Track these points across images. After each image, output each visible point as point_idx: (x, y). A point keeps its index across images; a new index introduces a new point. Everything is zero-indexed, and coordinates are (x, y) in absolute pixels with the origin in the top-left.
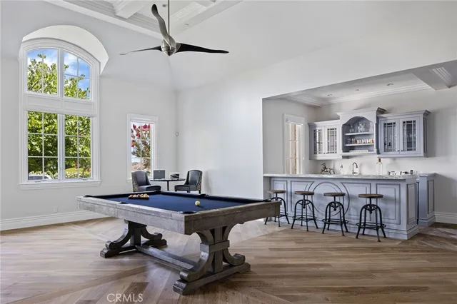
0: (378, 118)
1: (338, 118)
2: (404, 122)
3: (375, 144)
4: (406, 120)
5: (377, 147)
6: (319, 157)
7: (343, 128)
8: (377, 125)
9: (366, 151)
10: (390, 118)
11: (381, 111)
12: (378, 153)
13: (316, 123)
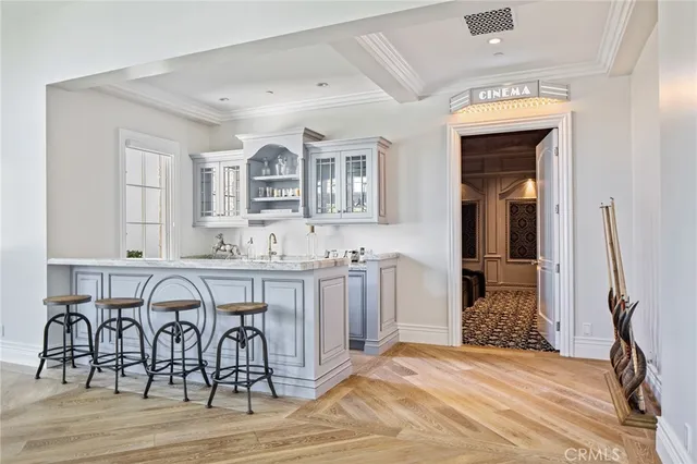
0: (306, 149)
1: (240, 146)
2: (348, 159)
3: (301, 198)
4: (350, 155)
5: (306, 205)
6: (213, 222)
7: (249, 165)
8: (305, 161)
9: (288, 212)
10: (325, 149)
11: (311, 135)
12: (307, 215)
13: (205, 155)
